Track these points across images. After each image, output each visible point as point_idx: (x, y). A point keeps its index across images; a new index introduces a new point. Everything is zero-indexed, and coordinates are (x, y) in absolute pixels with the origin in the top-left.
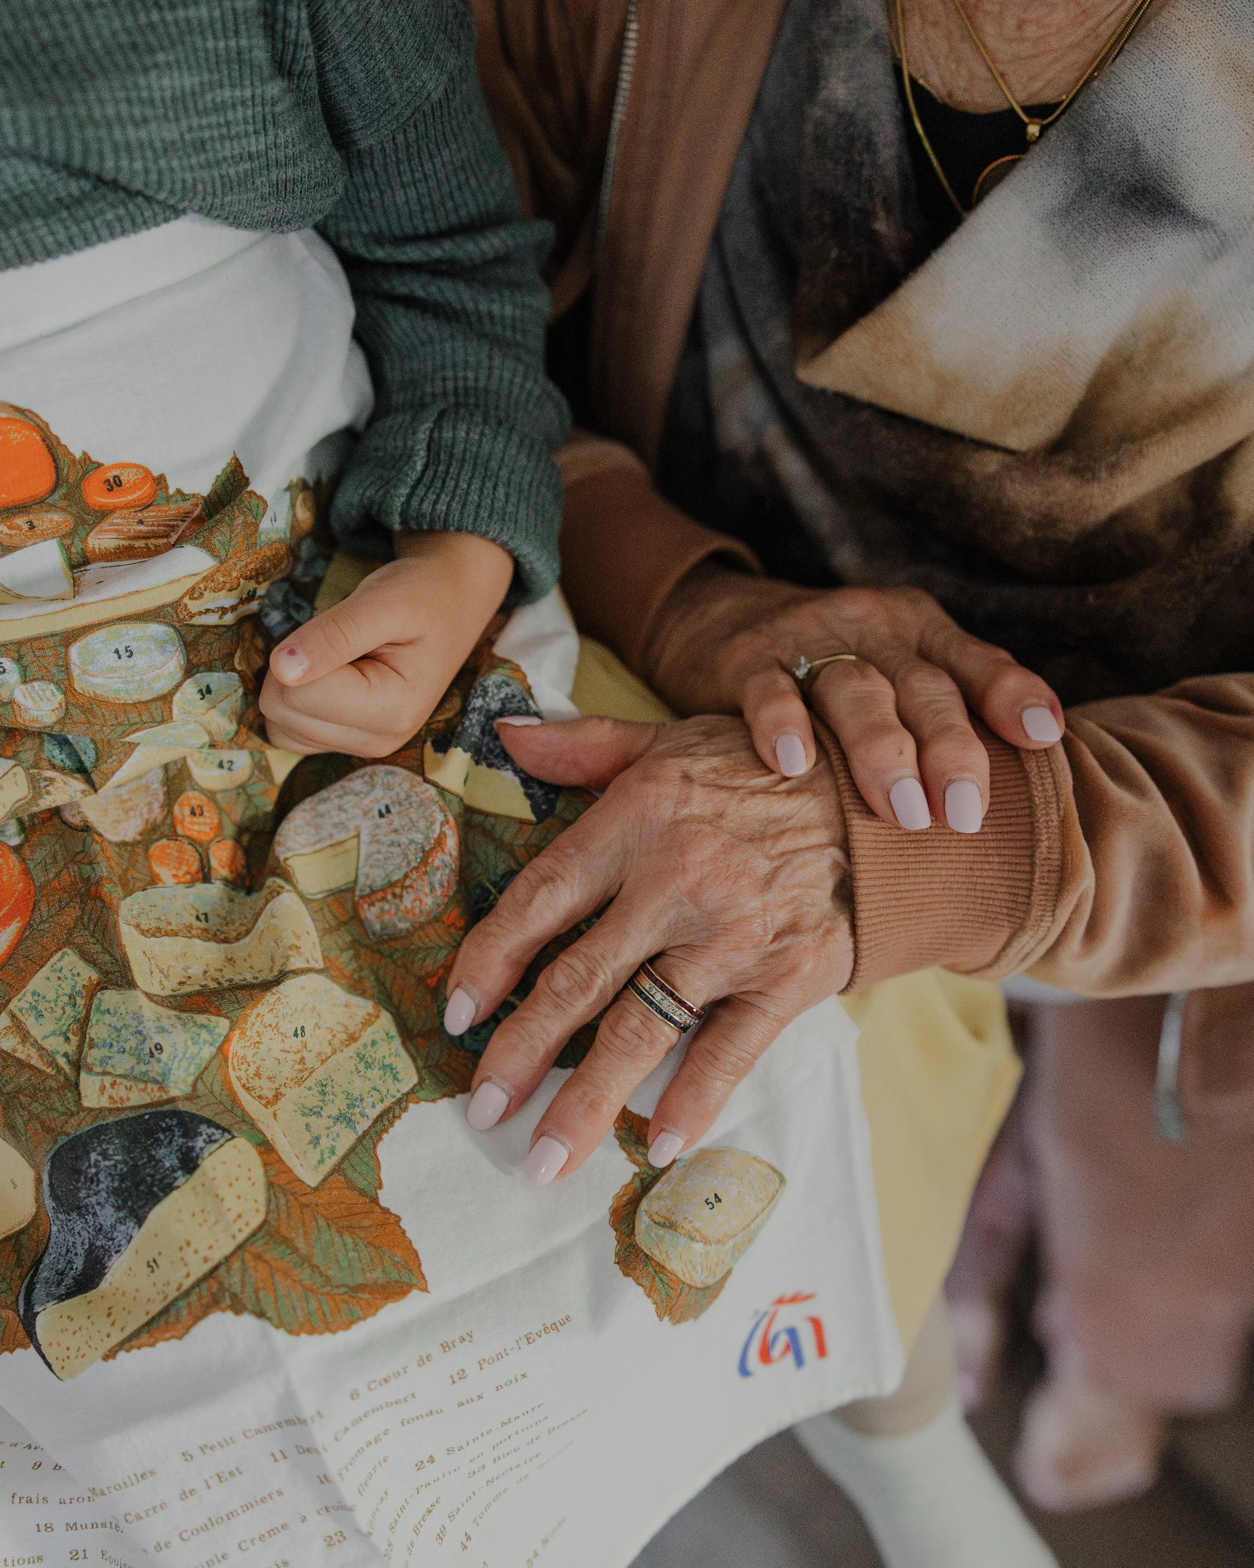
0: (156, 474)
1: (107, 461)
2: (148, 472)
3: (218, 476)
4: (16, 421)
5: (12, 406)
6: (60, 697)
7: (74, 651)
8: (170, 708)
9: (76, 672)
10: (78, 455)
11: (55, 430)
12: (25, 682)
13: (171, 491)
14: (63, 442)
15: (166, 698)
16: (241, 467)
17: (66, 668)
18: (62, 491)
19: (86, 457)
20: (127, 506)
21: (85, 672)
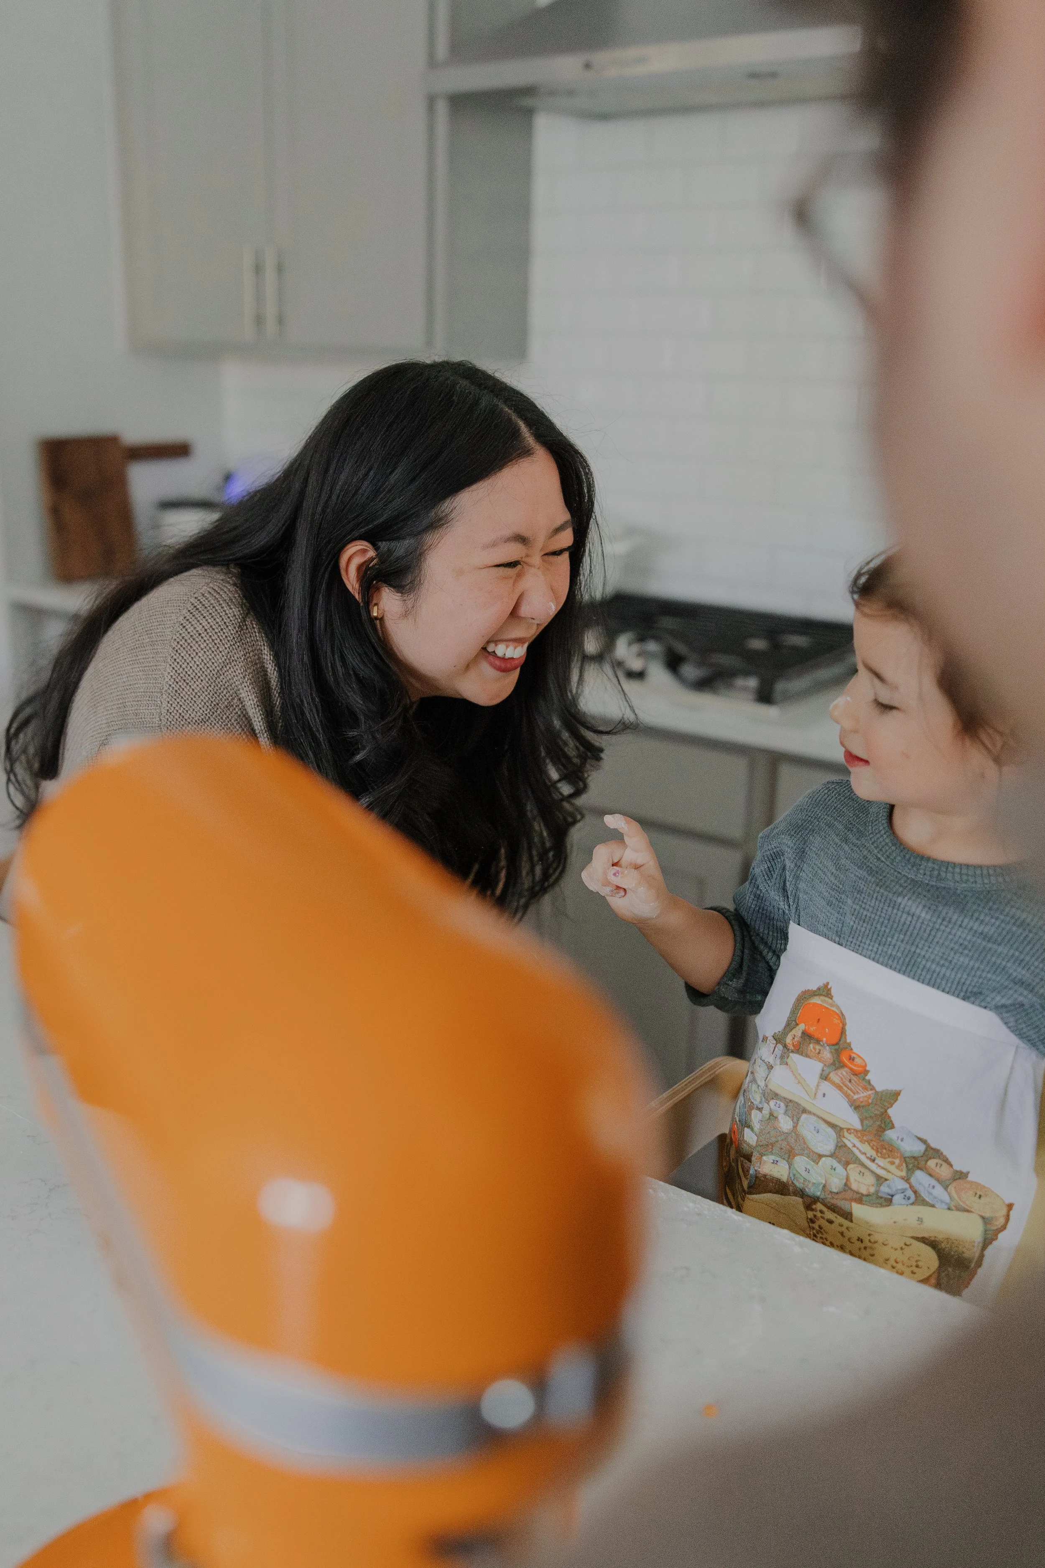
0: (868, 1068)
1: (855, 1051)
2: (866, 1065)
3: (887, 1090)
4: (839, 1016)
5: (841, 1011)
6: (792, 1127)
7: (804, 1116)
8: (819, 1161)
9: (800, 1124)
10: (848, 1041)
11: (847, 1028)
12: (784, 1114)
13: (867, 1078)
14: (847, 1033)
15: (820, 1156)
16: (899, 1095)
17: (798, 1120)
18: (837, 1047)
19: (849, 1044)
20: (851, 1069)
21: (803, 1126)
